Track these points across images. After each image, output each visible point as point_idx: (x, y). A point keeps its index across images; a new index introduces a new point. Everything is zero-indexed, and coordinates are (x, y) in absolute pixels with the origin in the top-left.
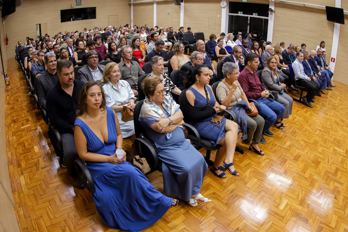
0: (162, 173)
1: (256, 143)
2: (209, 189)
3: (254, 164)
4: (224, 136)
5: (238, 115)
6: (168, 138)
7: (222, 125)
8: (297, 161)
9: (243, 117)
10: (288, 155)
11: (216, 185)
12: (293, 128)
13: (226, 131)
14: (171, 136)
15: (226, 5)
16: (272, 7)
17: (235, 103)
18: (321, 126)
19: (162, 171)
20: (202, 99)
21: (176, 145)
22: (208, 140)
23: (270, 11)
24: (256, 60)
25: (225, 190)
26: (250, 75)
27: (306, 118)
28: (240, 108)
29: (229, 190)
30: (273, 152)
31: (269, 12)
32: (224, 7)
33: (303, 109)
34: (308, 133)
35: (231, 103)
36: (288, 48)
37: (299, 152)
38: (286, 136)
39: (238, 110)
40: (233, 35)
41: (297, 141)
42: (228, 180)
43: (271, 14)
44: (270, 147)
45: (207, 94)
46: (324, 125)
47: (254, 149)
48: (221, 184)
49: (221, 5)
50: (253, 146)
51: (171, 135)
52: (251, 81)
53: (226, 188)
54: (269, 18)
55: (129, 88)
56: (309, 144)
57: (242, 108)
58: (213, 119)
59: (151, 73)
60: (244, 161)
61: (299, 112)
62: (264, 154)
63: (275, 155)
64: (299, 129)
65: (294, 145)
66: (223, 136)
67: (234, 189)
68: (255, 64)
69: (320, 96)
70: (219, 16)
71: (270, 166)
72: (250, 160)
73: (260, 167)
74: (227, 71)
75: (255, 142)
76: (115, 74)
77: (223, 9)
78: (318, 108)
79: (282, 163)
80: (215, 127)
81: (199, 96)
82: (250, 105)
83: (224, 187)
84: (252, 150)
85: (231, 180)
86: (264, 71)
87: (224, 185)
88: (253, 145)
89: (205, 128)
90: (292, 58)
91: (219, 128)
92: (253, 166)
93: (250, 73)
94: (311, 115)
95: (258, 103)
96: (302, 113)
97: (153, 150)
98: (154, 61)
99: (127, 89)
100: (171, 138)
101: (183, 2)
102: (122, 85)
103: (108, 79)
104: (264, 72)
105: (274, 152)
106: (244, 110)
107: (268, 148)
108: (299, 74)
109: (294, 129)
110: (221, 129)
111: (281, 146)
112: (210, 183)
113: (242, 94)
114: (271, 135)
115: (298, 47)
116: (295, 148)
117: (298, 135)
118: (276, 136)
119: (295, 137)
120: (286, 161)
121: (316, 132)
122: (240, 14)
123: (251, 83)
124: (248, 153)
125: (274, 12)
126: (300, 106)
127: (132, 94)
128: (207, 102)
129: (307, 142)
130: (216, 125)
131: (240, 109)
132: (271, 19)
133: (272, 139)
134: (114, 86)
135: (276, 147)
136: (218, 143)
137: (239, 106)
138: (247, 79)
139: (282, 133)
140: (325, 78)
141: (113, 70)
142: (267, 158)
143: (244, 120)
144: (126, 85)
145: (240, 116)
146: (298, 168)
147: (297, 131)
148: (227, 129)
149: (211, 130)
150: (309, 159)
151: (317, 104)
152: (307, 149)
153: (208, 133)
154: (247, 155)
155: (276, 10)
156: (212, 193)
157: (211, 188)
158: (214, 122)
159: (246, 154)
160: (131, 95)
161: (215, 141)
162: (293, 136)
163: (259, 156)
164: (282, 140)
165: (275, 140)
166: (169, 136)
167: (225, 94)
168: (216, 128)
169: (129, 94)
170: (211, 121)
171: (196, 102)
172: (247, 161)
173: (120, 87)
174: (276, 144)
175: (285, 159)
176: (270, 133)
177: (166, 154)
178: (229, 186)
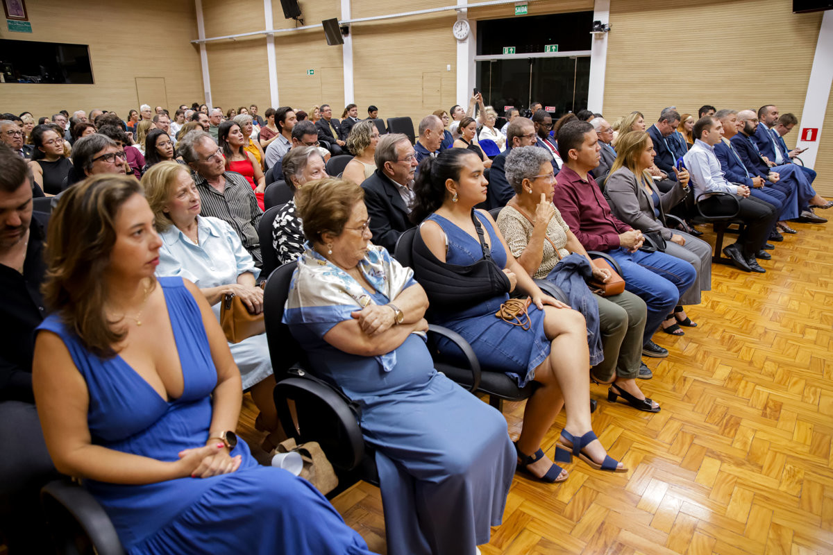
0: (378, 485)
1: (629, 376)
2: (525, 528)
3: (638, 438)
4: (549, 353)
5: (569, 293)
6: (387, 367)
7: (534, 320)
8: (777, 419)
9: (584, 298)
10: (737, 405)
11: (543, 515)
12: (721, 330)
13: (549, 338)
14: (394, 362)
15: (467, 32)
16: (601, 17)
17: (553, 262)
18: (815, 315)
19: (378, 479)
20: (469, 244)
21: (412, 387)
22: (500, 369)
23: (597, 30)
24: (588, 138)
25: (577, 528)
26: (581, 188)
27: (754, 300)
28: (569, 274)
29: (588, 528)
30: (683, 400)
31: (593, 33)
32: (462, 37)
33: (735, 279)
34: (777, 339)
35: (542, 262)
36: (661, 120)
37: (770, 393)
38: (705, 352)
39: (565, 280)
40: (493, 112)
41: (751, 363)
42: (575, 495)
43: (600, 38)
44: (670, 387)
45: (480, 233)
46: (825, 313)
47: (625, 394)
48: (558, 509)
49: (455, 32)
50: (621, 387)
51: (394, 356)
52: (584, 203)
53: (578, 521)
54: (592, 53)
55: (233, 239)
56: (794, 369)
57: (576, 274)
58: (503, 307)
59: (292, 200)
60: (606, 432)
61: (724, 288)
62: (659, 408)
63: (695, 407)
64: (740, 330)
65: (744, 376)
66: (543, 353)
67: (603, 523)
68: (590, 149)
69: (779, 239)
70: (449, 66)
71: (692, 440)
72: (620, 426)
73: (659, 445)
74: (523, 173)
75: (625, 373)
76: (185, 199)
77: (459, 46)
78: (784, 271)
79: (725, 429)
80: (514, 330)
81: (458, 236)
82: (596, 264)
83: (571, 518)
84: (619, 398)
85: (584, 494)
86: (614, 177)
87: (568, 510)
88: (621, 384)
89: (484, 338)
90: (673, 147)
91: (525, 333)
92: (635, 445)
93: (581, 181)
94: (766, 290)
95: (616, 261)
96: (737, 289)
97: (343, 411)
98: (295, 162)
99: (228, 244)
100: (395, 368)
101: (350, 35)
102: (211, 234)
103: (165, 219)
104: (613, 179)
105: (686, 399)
106: (582, 279)
107: (663, 388)
108: (710, 181)
109: (724, 331)
110: (534, 335)
111: (706, 381)
112: (521, 509)
113: (569, 239)
114: (660, 352)
115: (690, 117)
116: (751, 385)
117: (744, 348)
118: (674, 353)
119: (736, 352)
120: (738, 424)
121: (803, 333)
122: (509, 54)
123: (589, 208)
124: (608, 409)
125: (609, 30)
126: (720, 272)
127: (245, 259)
128: (484, 254)
129: (788, 365)
130: (515, 326)
131: (572, 278)
132: (598, 54)
133: (665, 362)
134: (183, 235)
135: (687, 386)
136: (530, 377)
137: (568, 270)
138: (575, 198)
139: (692, 346)
140: (793, 185)
141: (179, 189)
142: (671, 418)
143: (588, 307)
144: (224, 231)
145: (574, 296)
146: (791, 441)
147: (738, 336)
148: (553, 333)
149: (504, 339)
150: (818, 411)
151: (776, 261)
152: (795, 383)
153: (495, 349)
154: (607, 415)
155: (614, 24)
156: (538, 544)
157: (528, 527)
158: (507, 316)
159: (600, 411)
160: (242, 263)
161: (523, 372)
162: (729, 350)
163: (644, 415)
164: (698, 364)
165: (677, 364)
166: (390, 362)
167: (524, 237)
168: (517, 333)
169: (237, 258)
170: (498, 314)
171: (450, 252)
172: (611, 431)
173: (203, 238)
174: (685, 374)
175: (732, 416)
176: (656, 347)
177: (384, 419)
178: (583, 514)
